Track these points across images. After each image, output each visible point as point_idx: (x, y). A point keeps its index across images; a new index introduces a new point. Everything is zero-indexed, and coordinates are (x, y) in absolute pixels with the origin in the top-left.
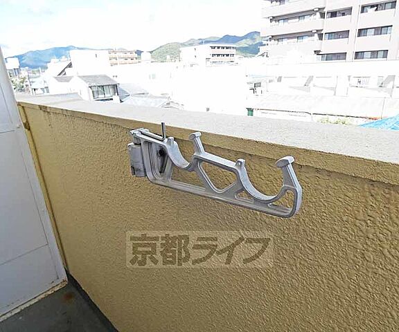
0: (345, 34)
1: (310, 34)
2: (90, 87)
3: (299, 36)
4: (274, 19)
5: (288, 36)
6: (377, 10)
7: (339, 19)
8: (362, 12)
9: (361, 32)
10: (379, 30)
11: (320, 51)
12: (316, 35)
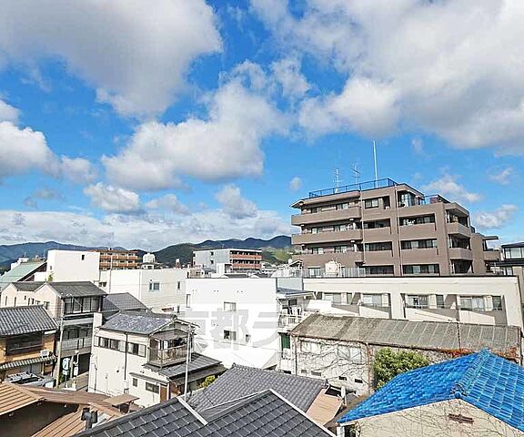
0: (388, 245)
1: (348, 244)
2: (64, 299)
3: (336, 245)
4: (305, 226)
5: (324, 245)
6: (415, 223)
7: (377, 229)
8: (401, 224)
9: (405, 244)
10: (423, 243)
11: (362, 263)
12: (355, 246)
